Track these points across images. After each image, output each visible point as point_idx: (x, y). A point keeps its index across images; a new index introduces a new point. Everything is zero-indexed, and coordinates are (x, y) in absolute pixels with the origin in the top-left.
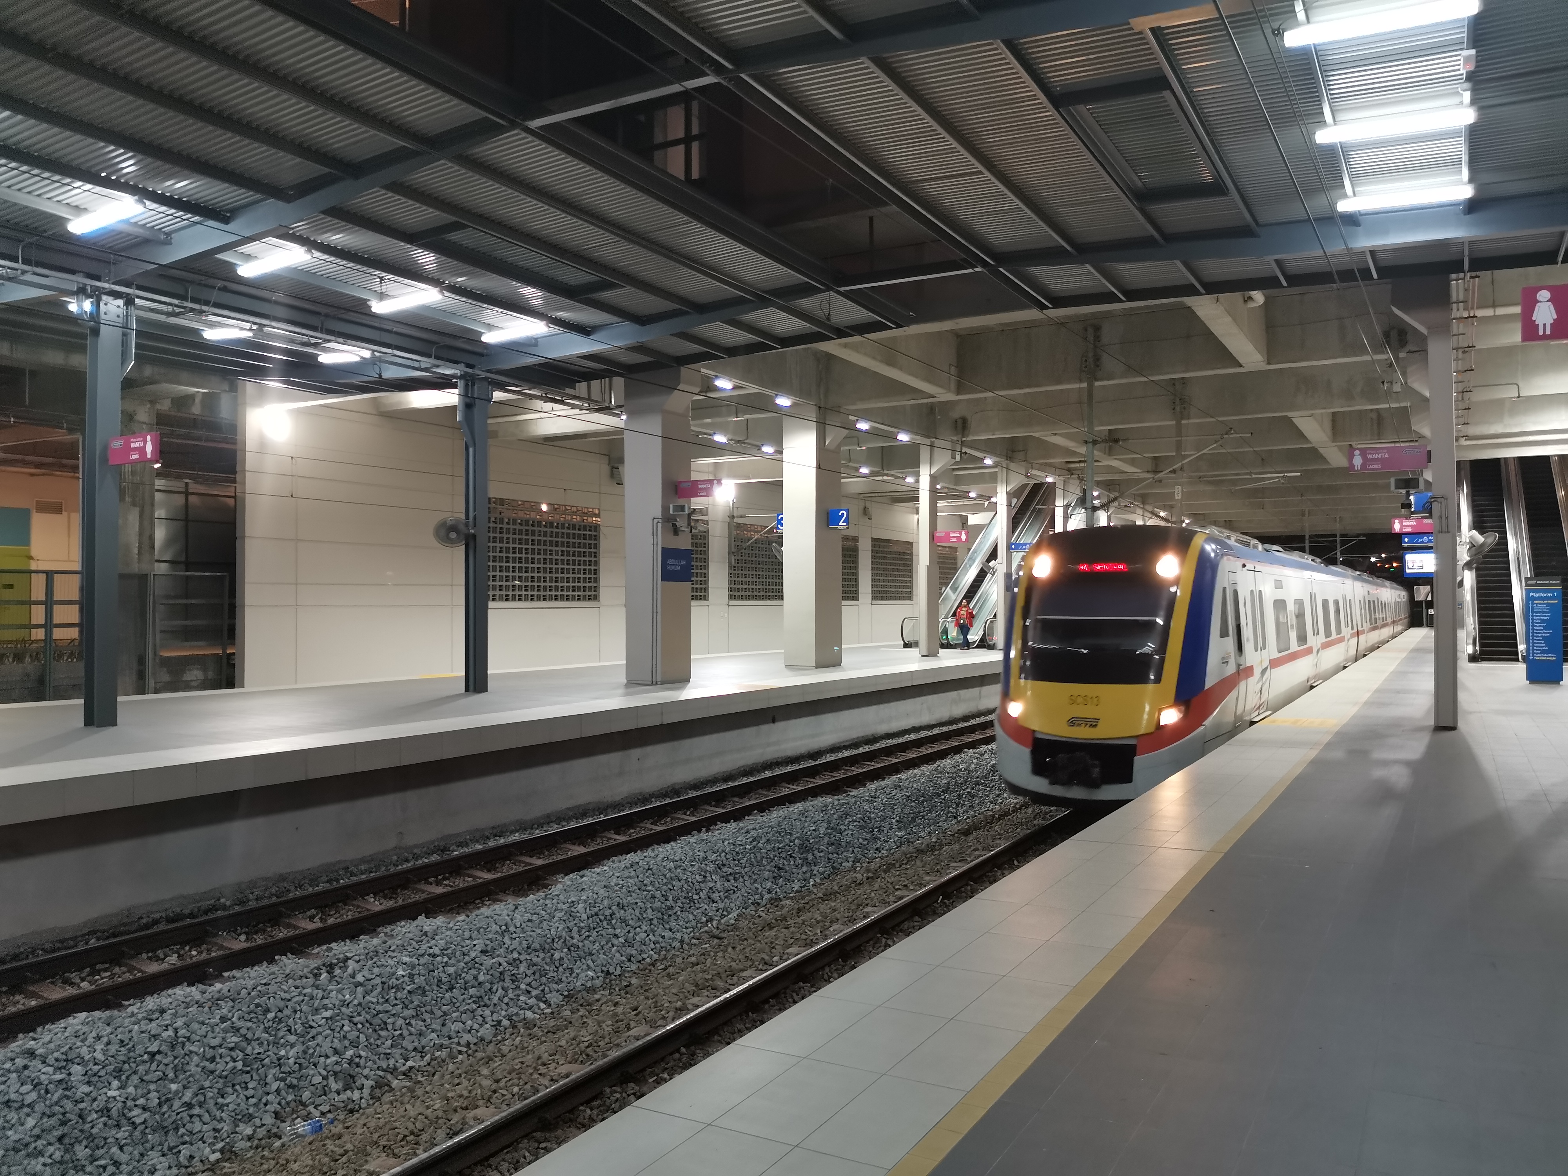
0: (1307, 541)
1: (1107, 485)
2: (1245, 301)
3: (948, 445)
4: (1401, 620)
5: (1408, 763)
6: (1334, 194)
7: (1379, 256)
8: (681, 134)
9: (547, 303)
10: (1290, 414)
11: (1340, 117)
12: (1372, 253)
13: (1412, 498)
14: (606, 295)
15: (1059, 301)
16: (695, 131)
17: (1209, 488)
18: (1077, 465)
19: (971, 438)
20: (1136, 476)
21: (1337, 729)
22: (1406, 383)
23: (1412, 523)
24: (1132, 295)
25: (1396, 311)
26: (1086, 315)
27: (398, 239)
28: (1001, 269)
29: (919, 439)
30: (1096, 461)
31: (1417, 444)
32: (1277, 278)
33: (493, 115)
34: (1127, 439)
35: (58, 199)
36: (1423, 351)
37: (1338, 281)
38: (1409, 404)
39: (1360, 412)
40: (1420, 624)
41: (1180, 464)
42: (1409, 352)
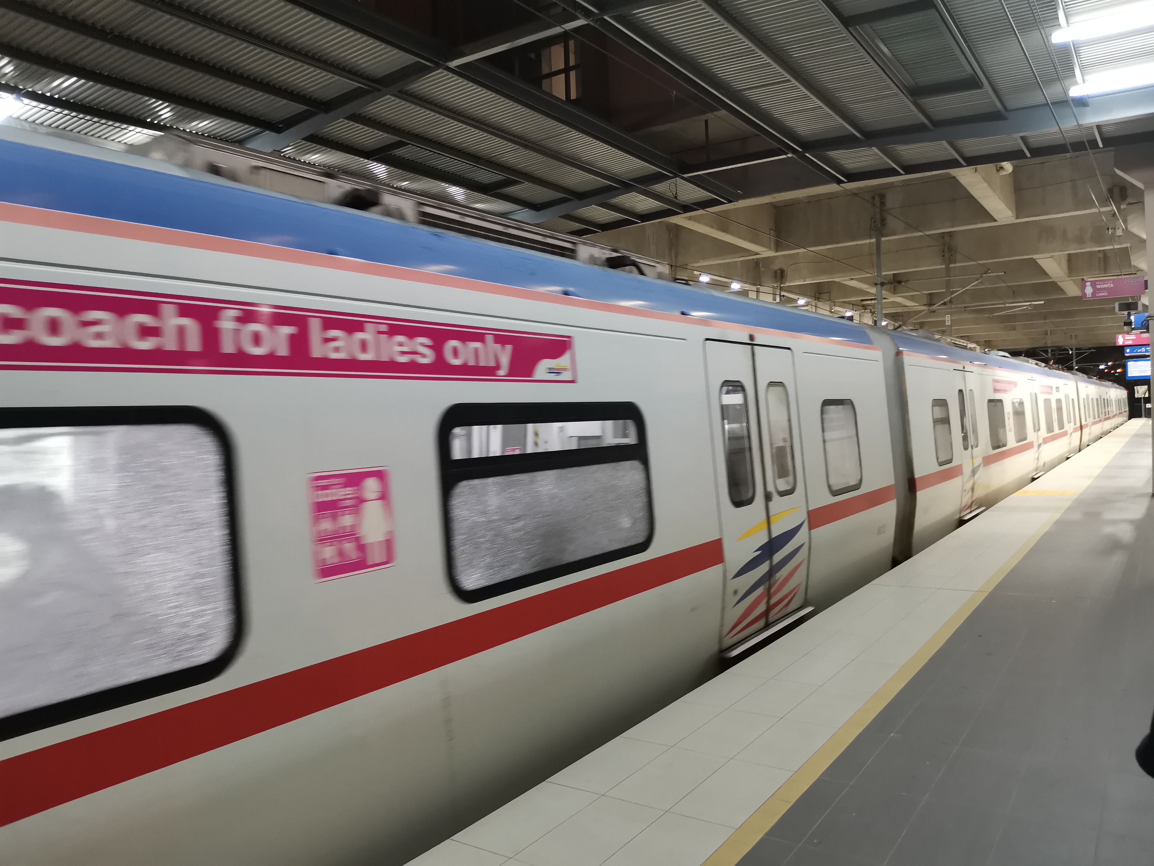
1: (893, 317)
2: (998, 170)
3: (770, 290)
5: (1131, 522)
6: (1067, 82)
7: (1104, 129)
8: (562, 66)
10: (1035, 257)
11: (1072, 20)
12: (1099, 127)
13: (1132, 318)
14: (511, 190)
15: (852, 177)
16: (572, 63)
17: (971, 316)
18: (869, 302)
19: (787, 284)
20: (915, 309)
21: (1075, 497)
22: (1126, 228)
23: (1133, 337)
24: (909, 169)
25: (1118, 172)
26: (872, 186)
27: (358, 156)
28: (807, 154)
29: (747, 287)
30: (884, 298)
31: (1135, 276)
32: (1022, 151)
33: (423, 59)
34: (908, 281)
35: (119, 140)
36: (1141, 203)
37: (1071, 151)
38: (1129, 245)
39: (1090, 253)
40: (1139, 416)
41: (949, 298)
42: (1129, 204)
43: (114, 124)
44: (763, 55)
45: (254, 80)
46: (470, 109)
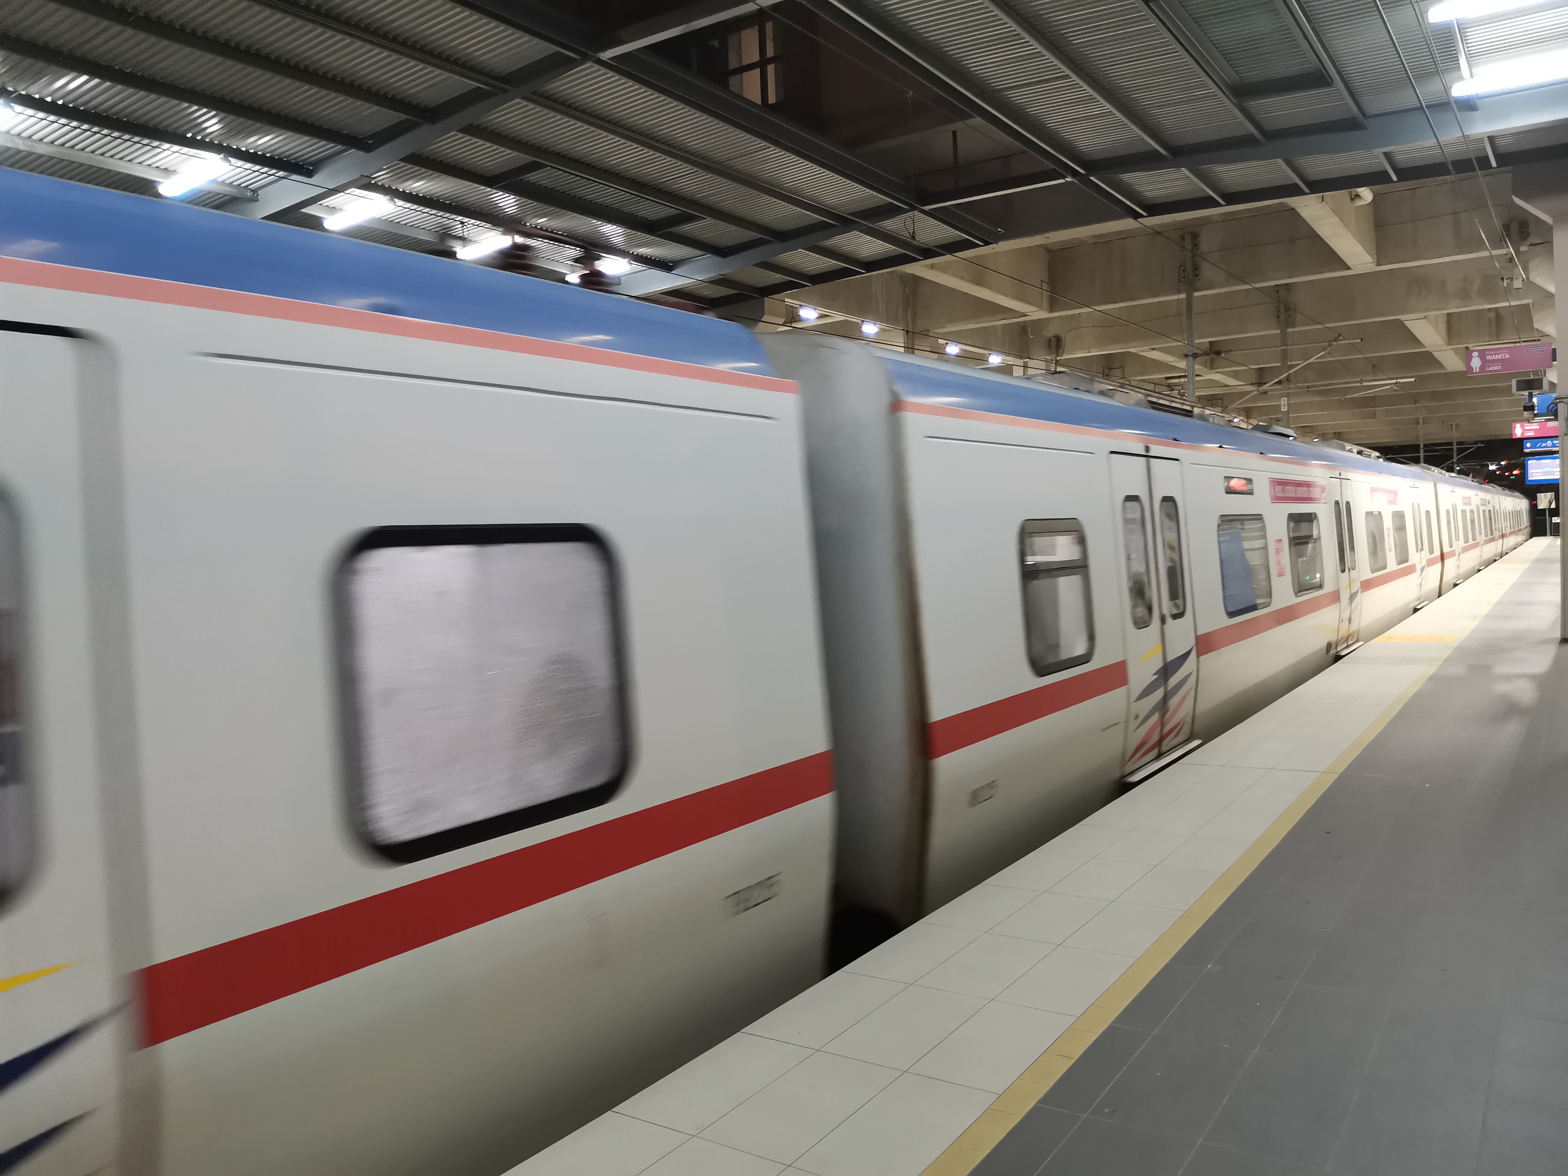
0: (1422, 451)
1: (1208, 400)
2: (1352, 199)
3: (1043, 365)
4: (1521, 530)
5: (1533, 677)
6: (1448, 77)
7: (1499, 142)
8: (756, 58)
9: (629, 240)
10: (1402, 317)
12: (1491, 139)
13: (1535, 400)
14: (687, 228)
15: (1154, 209)
16: (770, 53)
17: (1316, 399)
18: (1177, 381)
19: (1065, 357)
20: (1239, 390)
21: (1455, 644)
22: (1528, 278)
23: (1536, 426)
24: (1232, 198)
25: (1518, 201)
26: (1182, 222)
27: (477, 183)
28: (1092, 178)
29: (1011, 360)
30: (1197, 375)
31: (1539, 343)
32: (1387, 172)
33: (564, 48)
34: (1230, 351)
35: (149, 162)
36: (1548, 243)
37: (1453, 172)
38: (1530, 301)
39: (1477, 311)
40: (1544, 534)
41: (1286, 374)
42: (1531, 245)
43: (141, 140)
44: (1032, 41)
45: (334, 79)
46: (630, 117)
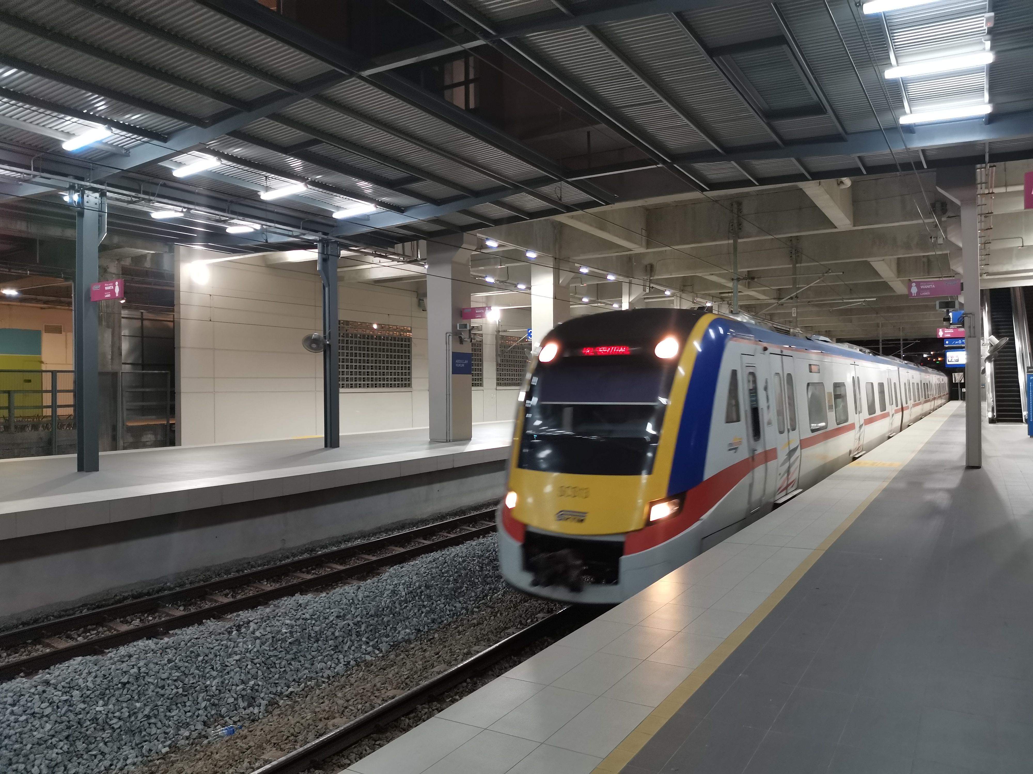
0: (881, 344)
1: (747, 308)
2: (838, 185)
3: (641, 282)
4: (944, 395)
5: (949, 491)
6: (897, 112)
7: (928, 153)
8: (462, 79)
9: (376, 192)
10: (869, 259)
11: (901, 61)
12: (924, 151)
13: (950, 314)
14: (415, 186)
15: (713, 186)
16: (472, 76)
17: (814, 309)
18: (727, 295)
19: (656, 277)
20: (766, 302)
21: (901, 468)
22: (946, 238)
23: (951, 331)
24: (763, 181)
25: (939, 190)
26: (731, 195)
27: (277, 151)
28: (675, 165)
29: (621, 279)
30: (739, 292)
31: (954, 278)
32: (860, 169)
33: (338, 68)
34: (760, 277)
35: (56, 128)
36: (958, 217)
37: (900, 170)
38: (948, 252)
39: (916, 257)
40: (956, 399)
41: (795, 293)
42: (949, 217)
43: (52, 113)
44: (639, 78)
